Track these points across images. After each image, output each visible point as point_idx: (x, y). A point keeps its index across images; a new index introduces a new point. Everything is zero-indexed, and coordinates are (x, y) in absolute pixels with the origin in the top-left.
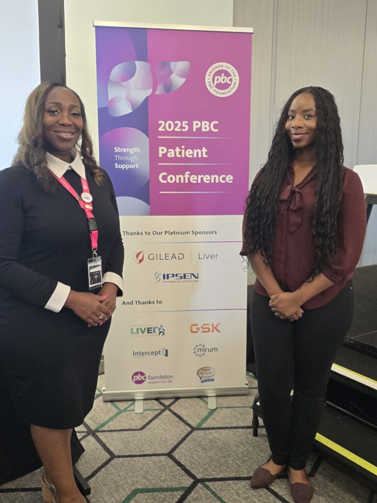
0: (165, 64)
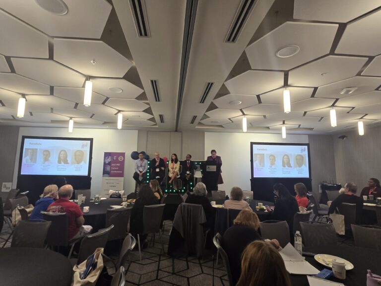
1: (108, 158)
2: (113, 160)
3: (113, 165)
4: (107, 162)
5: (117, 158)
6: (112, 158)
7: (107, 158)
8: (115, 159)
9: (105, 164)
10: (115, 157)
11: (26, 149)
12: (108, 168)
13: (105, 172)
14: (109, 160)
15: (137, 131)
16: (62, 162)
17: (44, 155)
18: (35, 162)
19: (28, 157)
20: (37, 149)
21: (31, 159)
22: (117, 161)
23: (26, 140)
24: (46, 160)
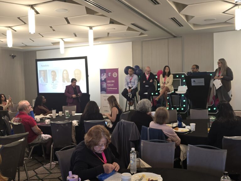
1: (104, 75)
2: (108, 76)
3: (108, 81)
4: (103, 79)
5: (112, 75)
6: (107, 75)
7: (102, 75)
8: (110, 75)
9: (101, 81)
10: (110, 73)
11: (39, 70)
12: (105, 85)
13: (103, 89)
14: (104, 77)
15: (131, 42)
16: (66, 81)
17: (52, 75)
18: (47, 82)
19: (42, 78)
20: (47, 70)
21: (44, 80)
22: (111, 78)
23: (38, 62)
24: (54, 79)
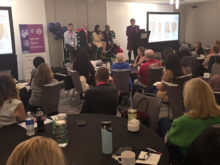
0: (30, 30)
2: (31, 33)
3: (31, 39)
4: (24, 37)
5: (35, 31)
6: (29, 31)
7: (23, 31)
9: (22, 39)
10: (32, 30)
